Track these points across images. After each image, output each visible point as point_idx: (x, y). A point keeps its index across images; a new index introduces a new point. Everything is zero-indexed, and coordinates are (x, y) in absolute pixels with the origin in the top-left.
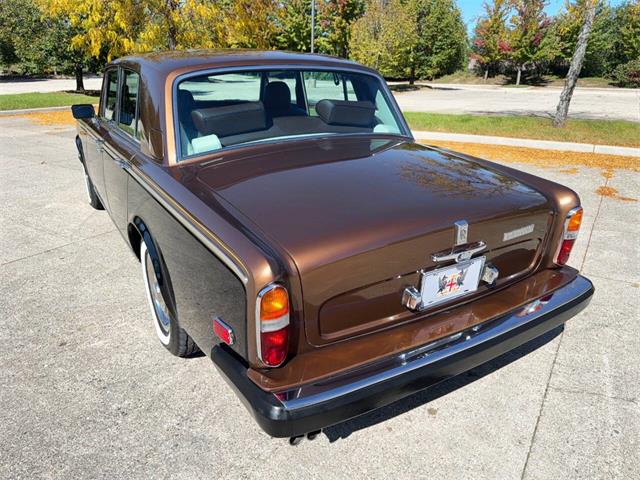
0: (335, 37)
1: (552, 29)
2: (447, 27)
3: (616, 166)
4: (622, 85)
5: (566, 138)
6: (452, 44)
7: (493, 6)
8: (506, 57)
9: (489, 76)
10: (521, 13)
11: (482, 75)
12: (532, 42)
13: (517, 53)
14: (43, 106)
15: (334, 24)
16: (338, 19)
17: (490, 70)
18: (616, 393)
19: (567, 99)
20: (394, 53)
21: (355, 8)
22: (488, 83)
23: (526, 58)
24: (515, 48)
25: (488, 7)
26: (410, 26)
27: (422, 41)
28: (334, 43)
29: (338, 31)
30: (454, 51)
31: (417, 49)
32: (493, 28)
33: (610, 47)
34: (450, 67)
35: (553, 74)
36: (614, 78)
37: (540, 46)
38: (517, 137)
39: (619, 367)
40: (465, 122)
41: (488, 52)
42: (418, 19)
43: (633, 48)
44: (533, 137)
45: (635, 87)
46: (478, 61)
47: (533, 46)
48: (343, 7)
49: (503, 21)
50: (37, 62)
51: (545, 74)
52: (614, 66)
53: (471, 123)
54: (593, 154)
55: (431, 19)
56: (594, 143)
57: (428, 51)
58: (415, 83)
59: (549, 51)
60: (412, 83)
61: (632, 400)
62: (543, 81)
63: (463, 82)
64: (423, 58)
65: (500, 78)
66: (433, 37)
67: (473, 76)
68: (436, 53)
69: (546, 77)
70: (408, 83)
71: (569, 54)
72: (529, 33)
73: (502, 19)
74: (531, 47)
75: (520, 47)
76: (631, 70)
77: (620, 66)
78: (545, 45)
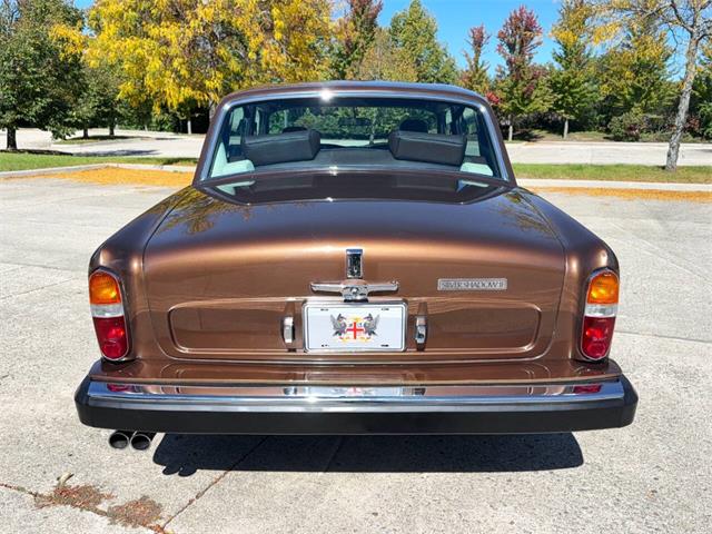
1: (543, 80)
4: (617, 139)
7: (472, 55)
10: (510, 62)
12: (523, 94)
13: (506, 106)
23: (518, 111)
24: (504, 100)
25: (466, 56)
32: (476, 76)
33: (602, 98)
35: (542, 129)
36: (608, 131)
37: (532, 98)
43: (626, 100)
45: (632, 141)
47: (526, 98)
49: (485, 71)
51: (535, 128)
52: (608, 120)
59: (542, 103)
62: (536, 137)
69: (536, 132)
71: (561, 107)
72: (521, 83)
73: (484, 68)
74: (523, 99)
75: (511, 99)
76: (627, 122)
77: (614, 119)
78: (537, 96)
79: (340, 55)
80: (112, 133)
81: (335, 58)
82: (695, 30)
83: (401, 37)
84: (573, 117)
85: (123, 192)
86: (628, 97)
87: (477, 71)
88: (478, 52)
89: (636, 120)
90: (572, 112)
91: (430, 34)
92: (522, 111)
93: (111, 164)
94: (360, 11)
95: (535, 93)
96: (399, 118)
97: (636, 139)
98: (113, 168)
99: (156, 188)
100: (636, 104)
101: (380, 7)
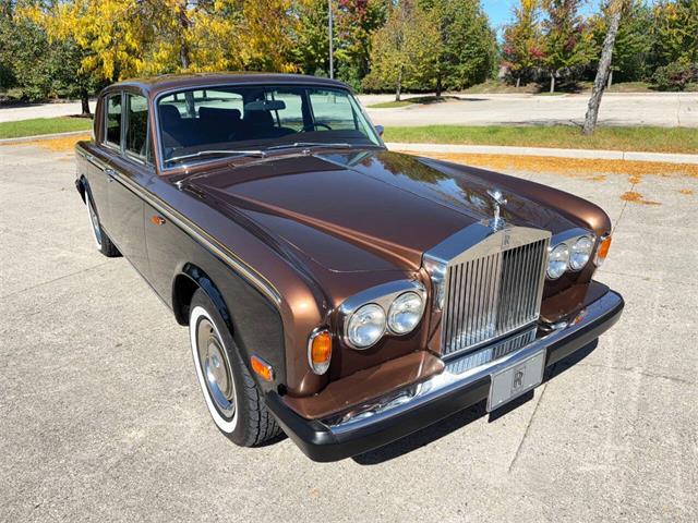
0: (354, 48)
2: (473, 33)
3: (644, 173)
4: (662, 89)
5: (595, 146)
6: (479, 52)
7: (522, 10)
8: (538, 63)
9: (521, 85)
10: (553, 15)
11: (514, 83)
12: (565, 47)
13: (548, 60)
14: (50, 132)
15: (354, 35)
16: (358, 29)
17: (522, 78)
18: (616, 365)
19: (594, 107)
20: (418, 64)
21: (375, 18)
22: (520, 92)
23: (559, 64)
24: (547, 54)
25: (516, 12)
26: (435, 35)
27: (448, 50)
28: (353, 54)
29: (358, 43)
30: (482, 59)
31: (442, 59)
32: (522, 32)
33: (648, 48)
34: (478, 77)
35: (589, 81)
36: (654, 81)
37: (574, 50)
38: (546, 147)
39: (622, 345)
40: (492, 133)
41: (518, 58)
42: (443, 27)
43: (672, 49)
44: (561, 146)
45: (677, 91)
46: (509, 69)
47: (567, 51)
48: (363, 18)
49: (533, 26)
50: (41, 86)
51: (581, 80)
52: (653, 69)
53: (499, 134)
54: (623, 161)
55: (456, 26)
56: (624, 150)
57: (455, 61)
58: (442, 95)
59: (582, 57)
60: (438, 94)
61: (630, 369)
62: (581, 88)
63: (494, 91)
64: (449, 67)
65: (531, 86)
66: (460, 44)
67: (503, 85)
68: (463, 62)
69: (582, 84)
70: (434, 95)
72: (563, 37)
73: (533, 23)
74: (565, 53)
75: (553, 52)
76: (672, 72)
77: (660, 69)
78: (580, 49)
84: (617, 68)
86: (675, 46)
87: (526, 25)
89: (682, 69)
90: (618, 64)
92: (564, 64)
95: (577, 46)
96: (421, 74)
97: (681, 88)
100: (683, 54)
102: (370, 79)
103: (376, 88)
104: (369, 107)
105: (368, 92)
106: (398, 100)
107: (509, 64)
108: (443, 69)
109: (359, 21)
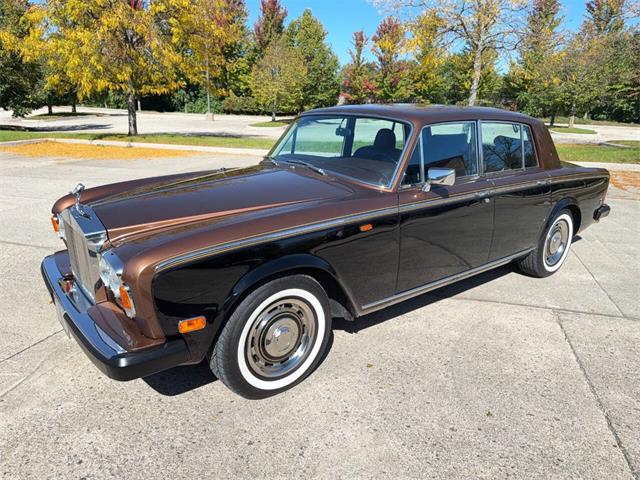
1: (406, 73)
2: (329, 70)
7: (355, 53)
8: (371, 95)
10: (381, 59)
12: (391, 83)
13: (379, 93)
20: (292, 92)
21: (233, 49)
23: (388, 96)
24: (378, 88)
25: (351, 53)
27: (310, 82)
29: (219, 70)
30: (336, 91)
31: (305, 88)
32: (357, 69)
33: (449, 88)
37: (398, 87)
41: (354, 91)
42: (306, 63)
46: (347, 99)
47: (393, 86)
48: (222, 48)
55: (316, 63)
57: (315, 90)
59: (405, 91)
64: (311, 96)
66: (318, 78)
68: (321, 92)
71: (420, 94)
72: (389, 75)
74: (392, 87)
75: (382, 87)
78: (402, 86)
79: (255, 50)
80: (74, 110)
81: (252, 53)
82: (480, 43)
83: (296, 39)
85: (44, 164)
87: (359, 65)
88: (360, 51)
90: (428, 98)
91: (319, 37)
92: (390, 97)
93: (50, 139)
94: (270, 16)
95: (400, 83)
96: (294, 101)
98: (51, 142)
99: (73, 160)
101: (285, 14)
102: (230, 101)
103: (235, 109)
104: (251, 125)
105: (228, 112)
106: (274, 120)
107: (348, 95)
108: (305, 97)
109: (219, 51)
